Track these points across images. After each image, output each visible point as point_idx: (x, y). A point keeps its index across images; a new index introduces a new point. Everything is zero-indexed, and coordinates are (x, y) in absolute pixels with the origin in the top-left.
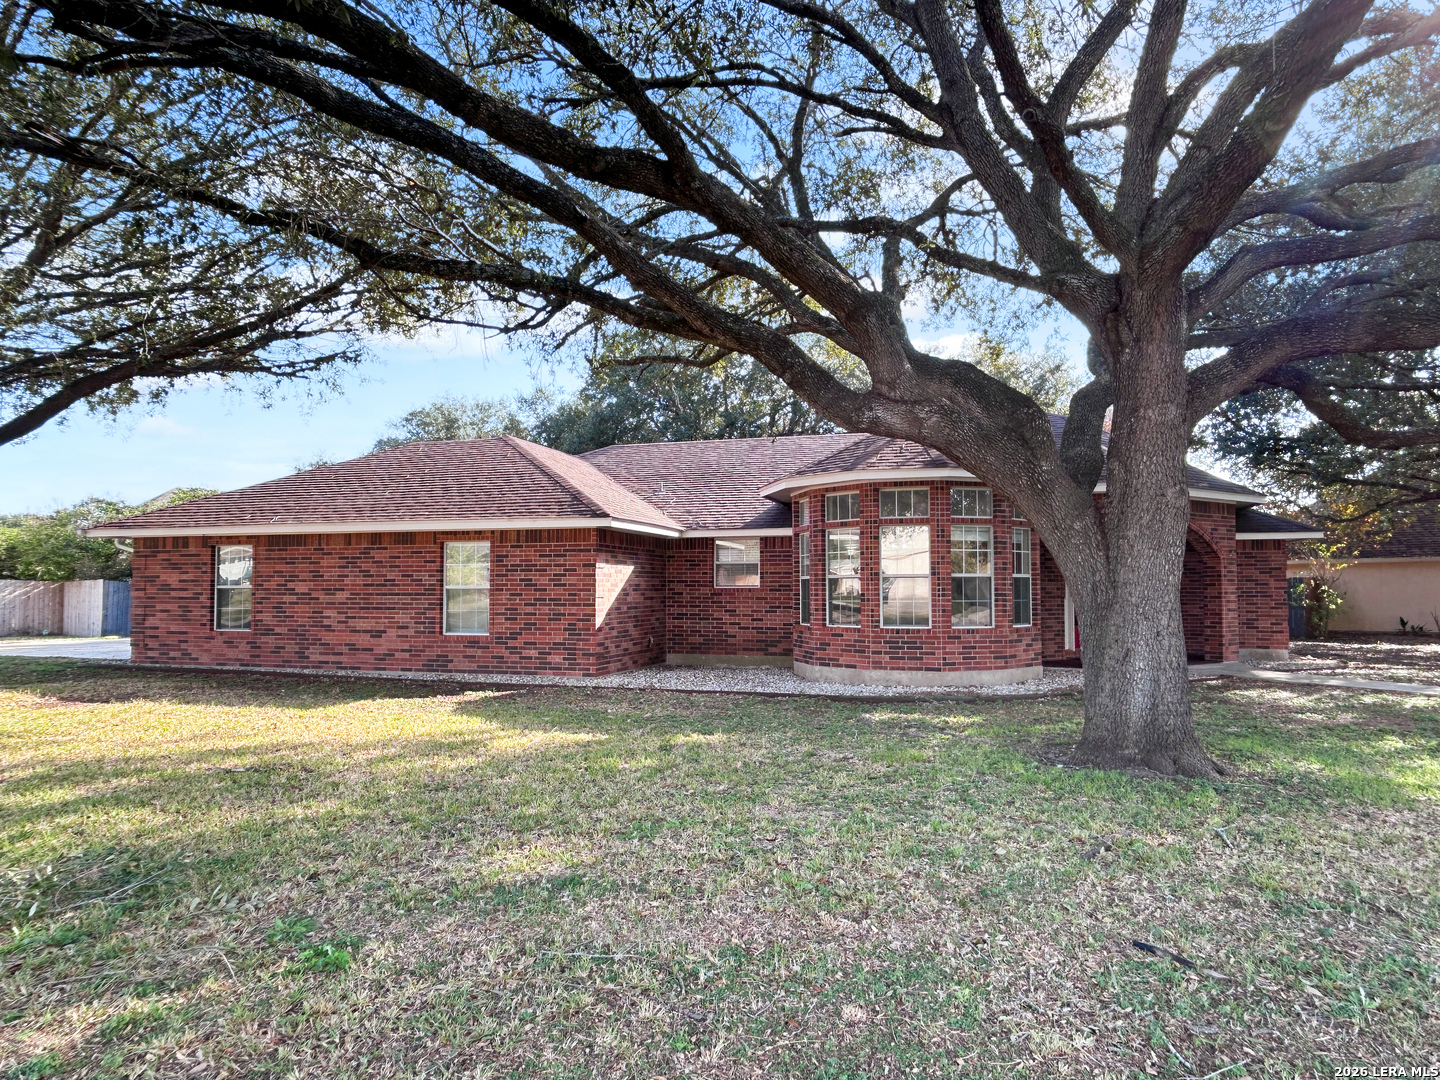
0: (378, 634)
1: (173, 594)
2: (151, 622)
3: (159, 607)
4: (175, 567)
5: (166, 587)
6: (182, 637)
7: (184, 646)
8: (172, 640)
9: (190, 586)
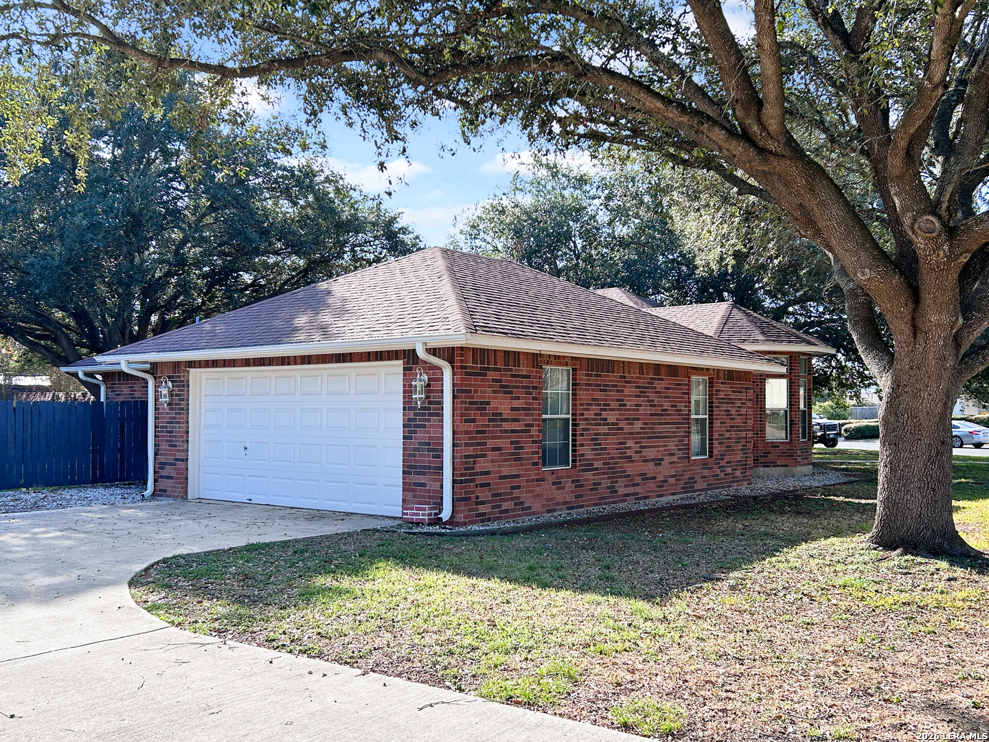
0: (658, 462)
1: (505, 426)
2: (482, 465)
3: (491, 443)
4: (506, 390)
5: (497, 417)
6: (515, 482)
7: (516, 493)
8: (504, 488)
9: (521, 415)
